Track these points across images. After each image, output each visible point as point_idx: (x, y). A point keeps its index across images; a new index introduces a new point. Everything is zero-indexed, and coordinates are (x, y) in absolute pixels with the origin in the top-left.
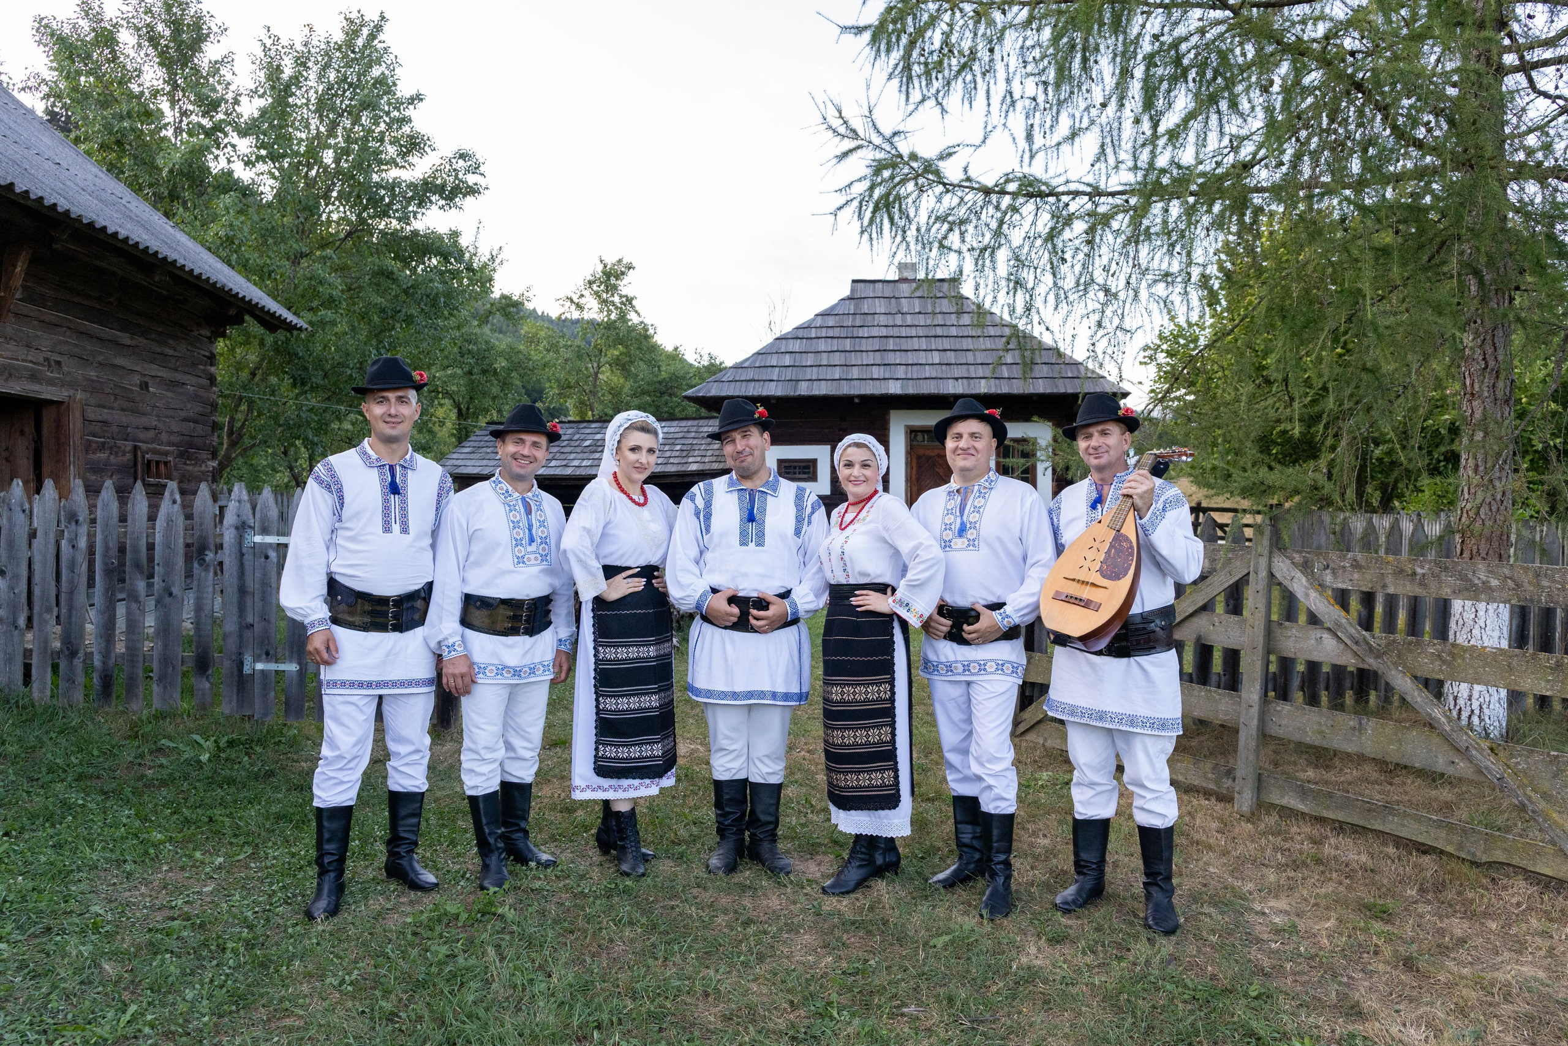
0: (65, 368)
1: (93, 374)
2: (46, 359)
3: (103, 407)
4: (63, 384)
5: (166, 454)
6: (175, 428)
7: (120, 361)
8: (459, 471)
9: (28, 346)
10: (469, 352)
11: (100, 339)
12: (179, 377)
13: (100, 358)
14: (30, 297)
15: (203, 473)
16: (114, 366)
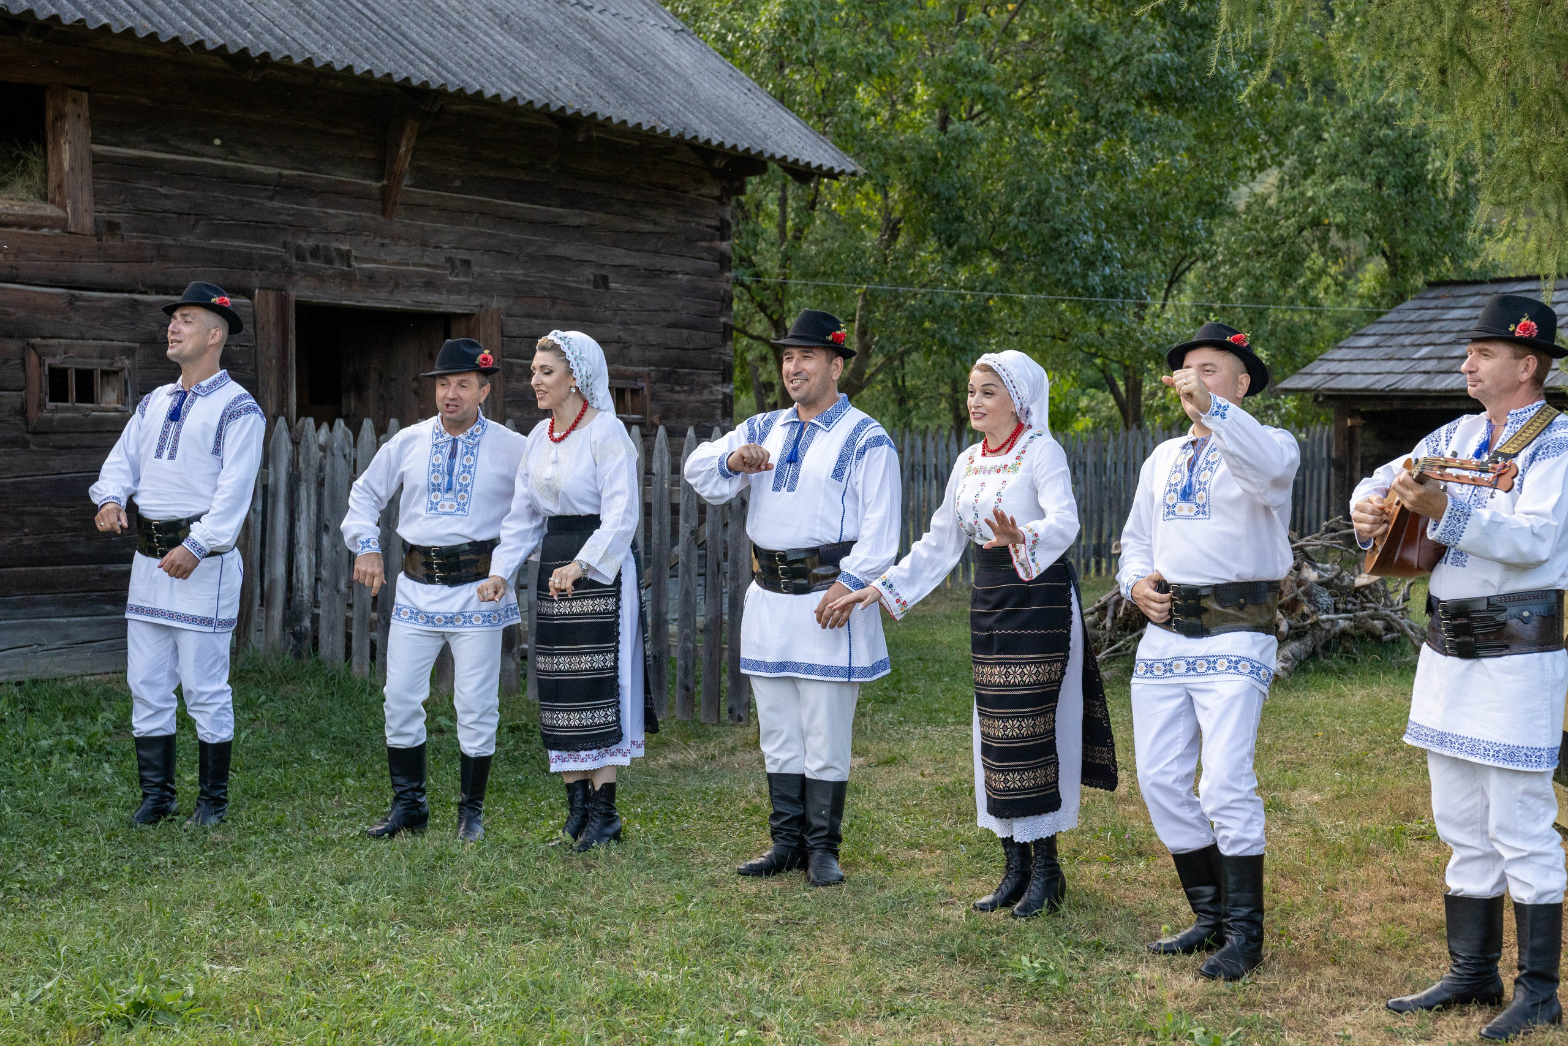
0: (476, 269)
1: (518, 272)
2: (449, 260)
3: (535, 317)
4: (472, 290)
5: (636, 377)
6: (652, 337)
7: (561, 250)
8: (1333, 384)
9: (424, 244)
10: (1382, 143)
11: (530, 222)
12: (661, 262)
13: (530, 250)
14: (423, 181)
15: (705, 403)
16: (551, 258)
